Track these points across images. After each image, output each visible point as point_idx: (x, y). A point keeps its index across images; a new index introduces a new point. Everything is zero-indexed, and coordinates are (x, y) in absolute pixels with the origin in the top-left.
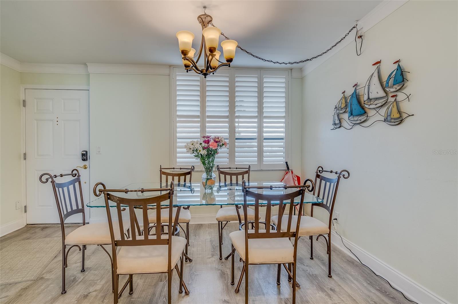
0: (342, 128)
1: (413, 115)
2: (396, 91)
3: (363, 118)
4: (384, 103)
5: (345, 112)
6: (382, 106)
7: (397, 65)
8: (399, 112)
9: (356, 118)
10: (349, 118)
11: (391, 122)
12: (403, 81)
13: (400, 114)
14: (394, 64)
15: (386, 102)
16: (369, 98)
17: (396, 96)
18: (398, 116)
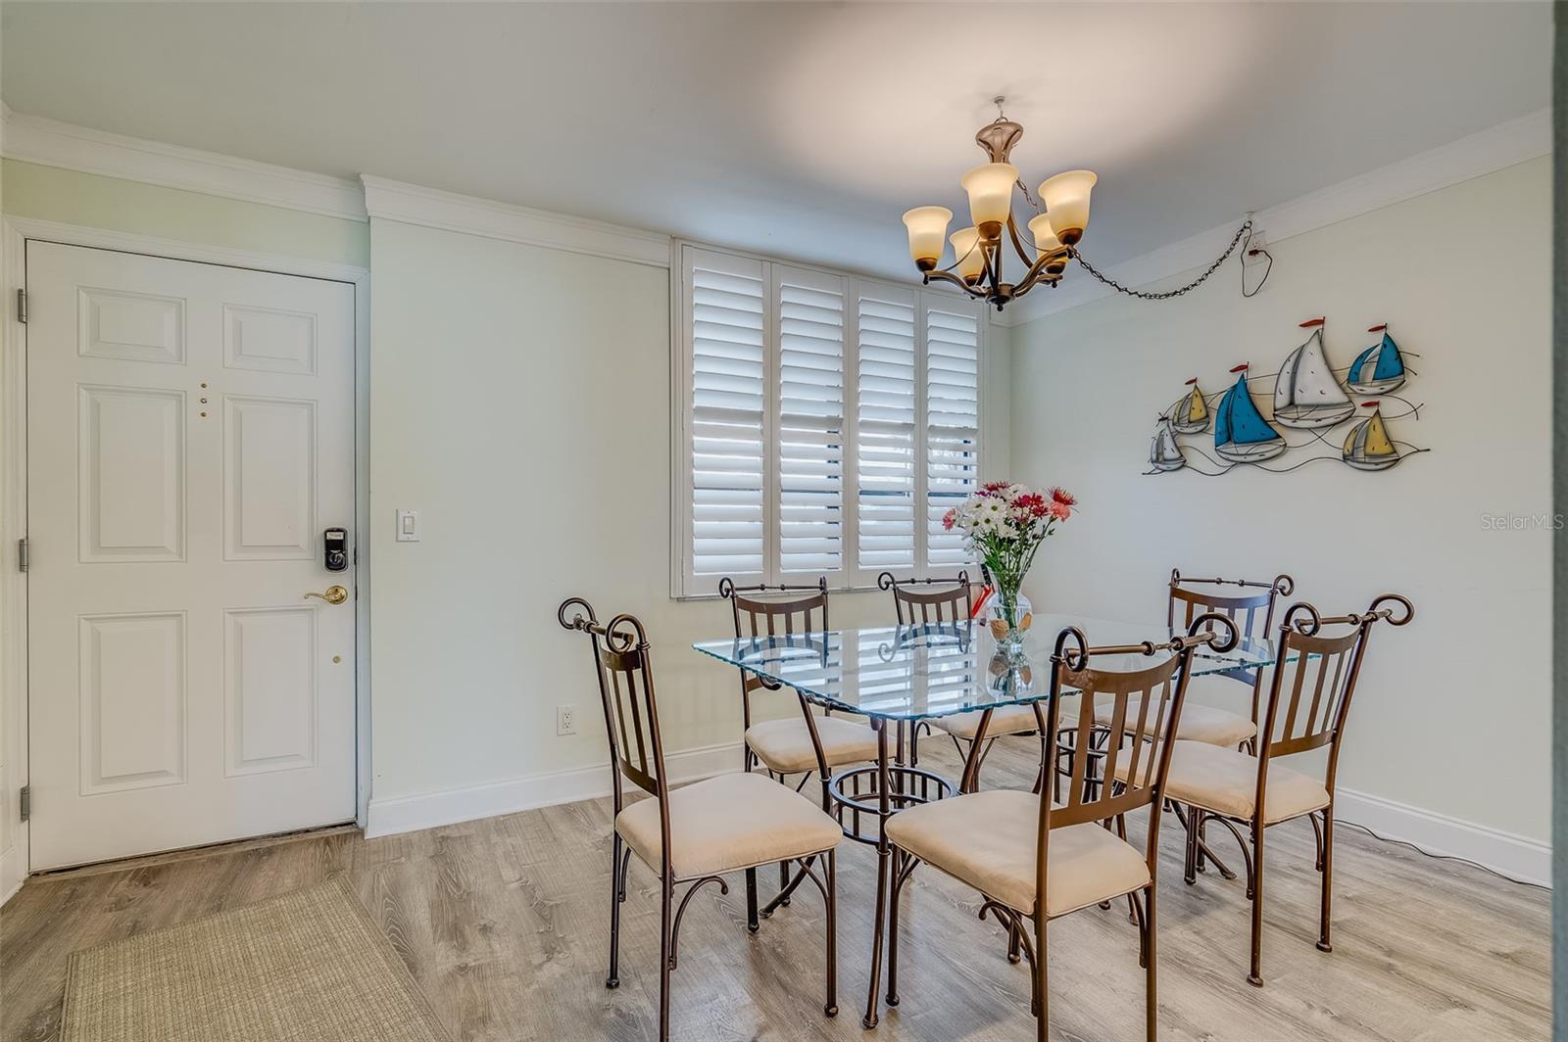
0: (1185, 471)
1: (1428, 450)
2: (1381, 394)
3: (1268, 449)
4: (1342, 417)
5: (1201, 431)
6: (1334, 425)
7: (1380, 335)
8: (1389, 441)
9: (1243, 450)
10: (1217, 446)
11: (1365, 463)
12: (1403, 373)
13: (1392, 446)
14: (1370, 331)
15: (1350, 417)
16: (1292, 403)
17: (1377, 403)
18: (1387, 449)
